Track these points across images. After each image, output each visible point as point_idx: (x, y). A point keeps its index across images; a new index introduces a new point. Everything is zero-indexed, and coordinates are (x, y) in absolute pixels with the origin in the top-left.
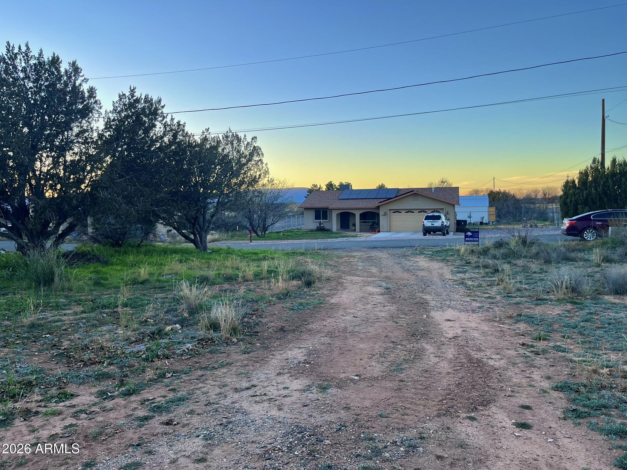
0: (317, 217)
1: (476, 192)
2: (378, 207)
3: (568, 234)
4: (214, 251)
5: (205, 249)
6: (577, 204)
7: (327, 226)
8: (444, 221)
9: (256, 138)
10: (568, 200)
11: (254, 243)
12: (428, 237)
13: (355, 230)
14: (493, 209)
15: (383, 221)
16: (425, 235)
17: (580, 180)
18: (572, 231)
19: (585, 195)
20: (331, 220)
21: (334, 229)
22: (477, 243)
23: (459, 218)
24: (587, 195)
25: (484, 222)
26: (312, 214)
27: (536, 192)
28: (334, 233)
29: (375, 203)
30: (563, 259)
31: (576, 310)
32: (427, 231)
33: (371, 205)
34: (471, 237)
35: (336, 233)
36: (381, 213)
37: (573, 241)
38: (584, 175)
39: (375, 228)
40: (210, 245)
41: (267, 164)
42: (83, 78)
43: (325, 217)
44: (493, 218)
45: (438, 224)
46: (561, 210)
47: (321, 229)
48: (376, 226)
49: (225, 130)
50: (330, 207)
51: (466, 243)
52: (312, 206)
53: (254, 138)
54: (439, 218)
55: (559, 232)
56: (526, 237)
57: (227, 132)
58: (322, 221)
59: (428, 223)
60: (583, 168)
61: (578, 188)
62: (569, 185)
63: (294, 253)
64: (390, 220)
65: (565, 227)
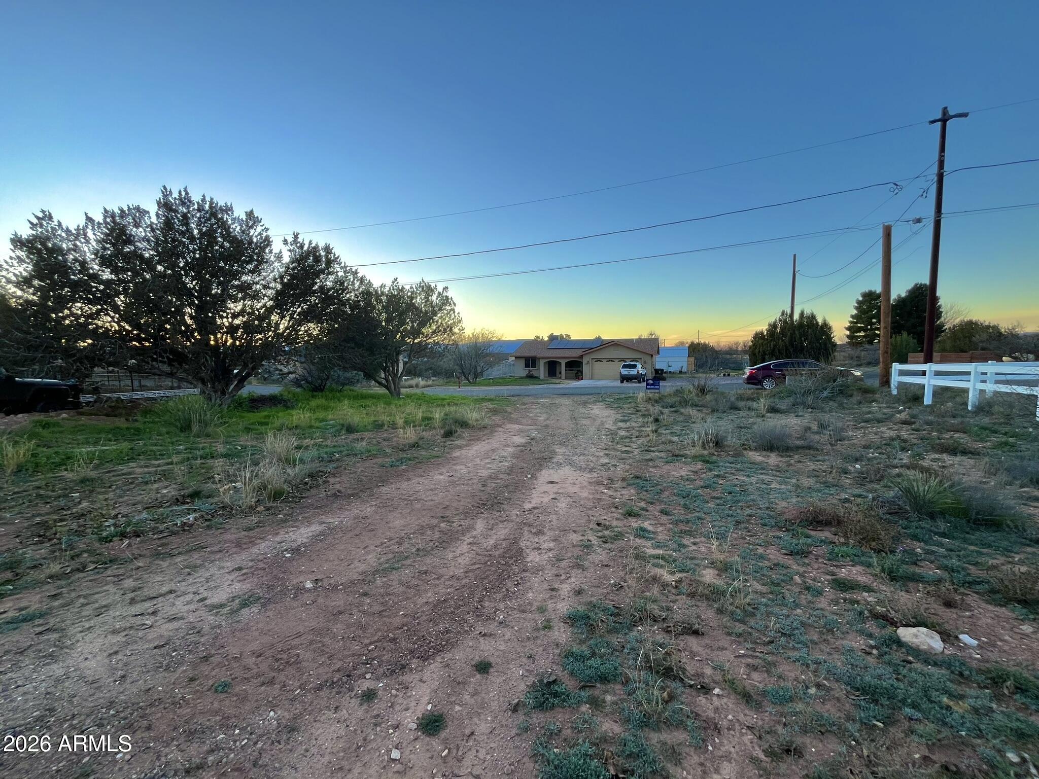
0: (527, 365)
1: (682, 343)
2: (582, 356)
3: (748, 383)
4: (409, 396)
5: (399, 394)
6: (764, 354)
7: (535, 374)
8: (640, 369)
9: (447, 288)
10: (757, 350)
11: (463, 388)
12: (625, 384)
13: (561, 378)
14: (692, 359)
15: (586, 369)
16: (622, 382)
17: (768, 331)
18: (752, 380)
19: (772, 346)
20: (539, 369)
21: (542, 377)
22: (657, 391)
23: (657, 367)
24: (775, 346)
25: (683, 370)
26: (523, 362)
27: (737, 344)
28: (542, 380)
29: (579, 353)
30: (731, 408)
31: (705, 471)
32: (625, 379)
33: (575, 354)
34: (652, 385)
35: (543, 380)
36: (585, 361)
37: (750, 390)
38: (773, 326)
39: (579, 376)
40: (403, 390)
41: (459, 313)
42: (263, 228)
43: (534, 365)
44: (693, 367)
45: (633, 372)
46: (750, 360)
47: (530, 377)
48: (580, 374)
49: (418, 280)
50: (538, 356)
51: (648, 391)
52: (522, 355)
53: (446, 288)
54: (634, 366)
55: (741, 381)
56: (705, 385)
57: (420, 283)
58: (531, 369)
59: (625, 372)
60: (772, 320)
61: (767, 339)
62: (758, 336)
63: (484, 400)
64: (592, 369)
65: (745, 376)
